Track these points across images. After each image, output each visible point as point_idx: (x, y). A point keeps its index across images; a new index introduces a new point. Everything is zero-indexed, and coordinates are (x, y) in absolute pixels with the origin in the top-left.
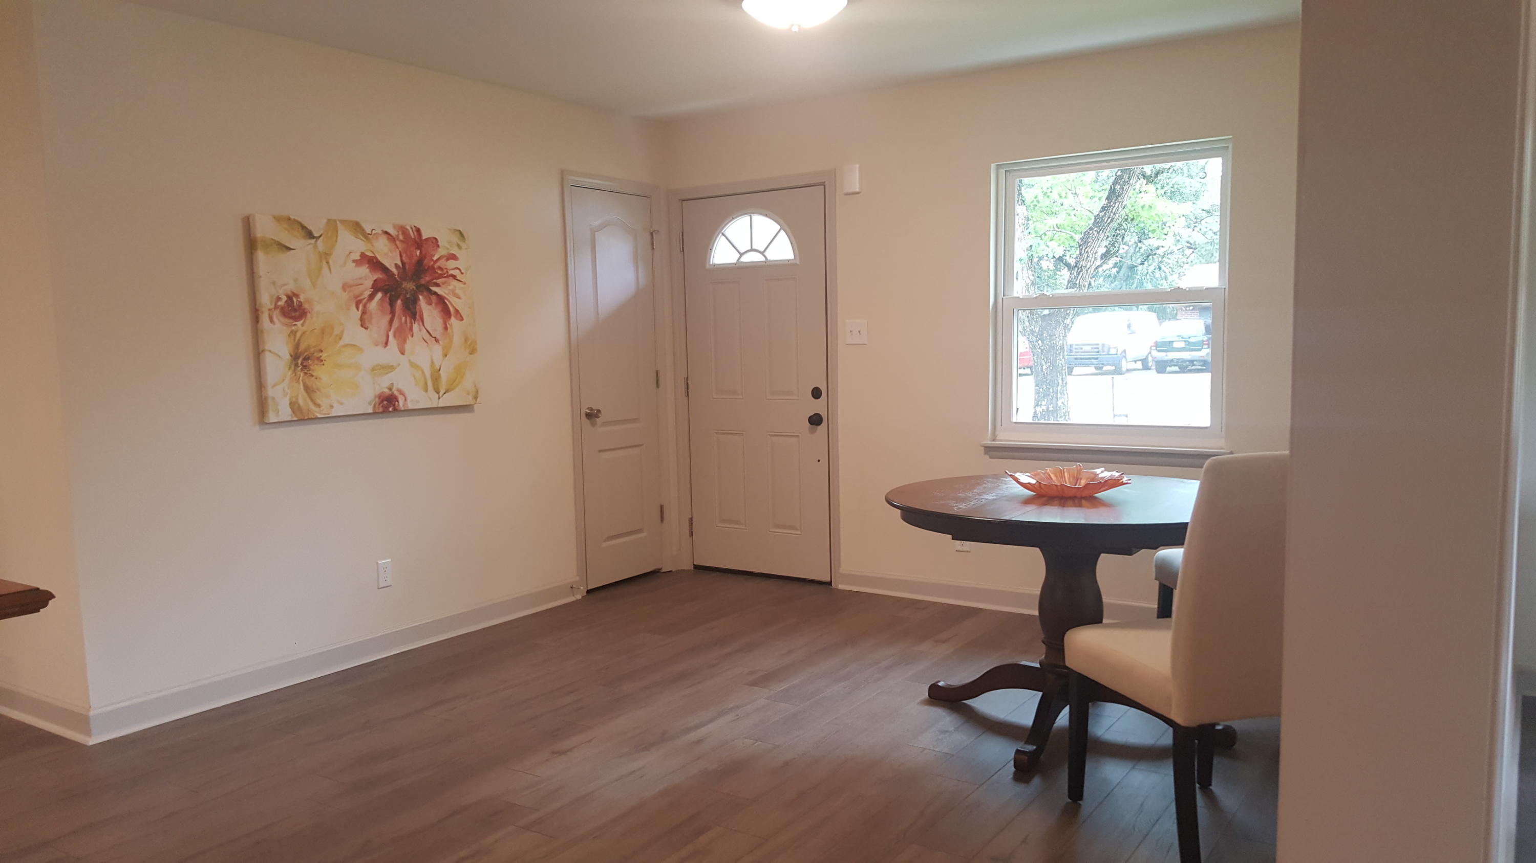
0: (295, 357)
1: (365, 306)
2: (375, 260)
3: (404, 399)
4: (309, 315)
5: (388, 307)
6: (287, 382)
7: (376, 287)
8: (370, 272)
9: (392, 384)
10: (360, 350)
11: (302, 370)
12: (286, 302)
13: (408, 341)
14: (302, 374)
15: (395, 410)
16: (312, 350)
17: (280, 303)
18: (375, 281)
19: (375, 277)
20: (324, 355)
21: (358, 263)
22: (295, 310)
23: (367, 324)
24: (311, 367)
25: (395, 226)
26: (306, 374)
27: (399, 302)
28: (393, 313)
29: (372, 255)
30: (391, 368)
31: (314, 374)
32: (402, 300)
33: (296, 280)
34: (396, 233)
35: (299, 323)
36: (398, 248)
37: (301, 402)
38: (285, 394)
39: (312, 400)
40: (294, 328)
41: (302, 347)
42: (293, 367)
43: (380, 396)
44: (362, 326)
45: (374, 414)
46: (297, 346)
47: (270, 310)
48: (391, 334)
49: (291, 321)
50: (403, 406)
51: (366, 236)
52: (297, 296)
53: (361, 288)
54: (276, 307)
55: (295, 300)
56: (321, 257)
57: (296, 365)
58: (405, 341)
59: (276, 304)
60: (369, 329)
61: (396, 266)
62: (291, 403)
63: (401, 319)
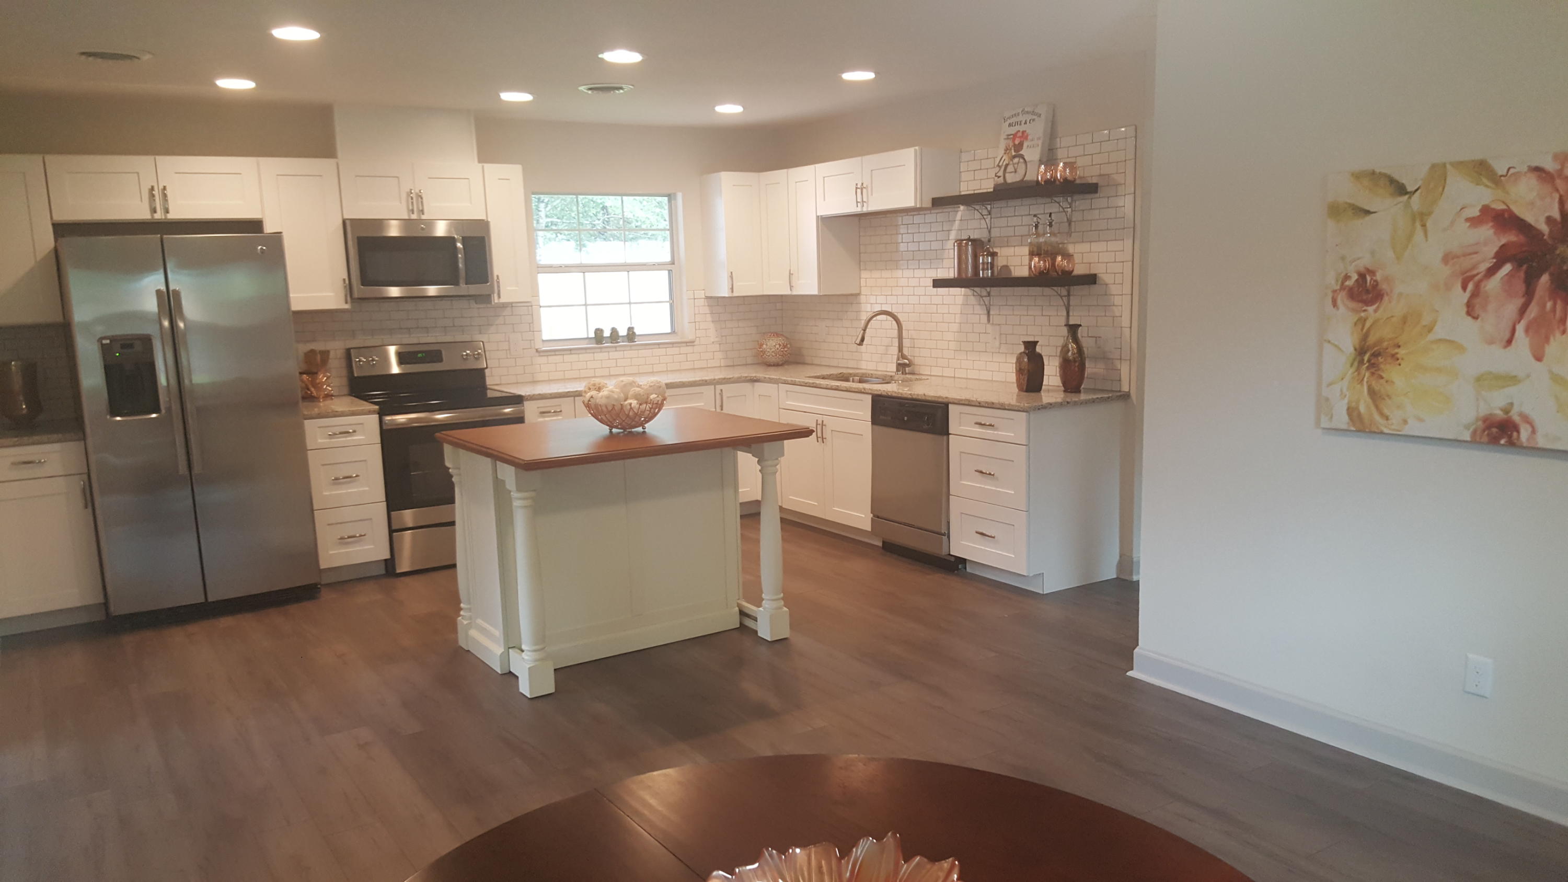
0: (1361, 351)
1: (1477, 286)
2: (1506, 216)
3: (1530, 429)
4: (1386, 298)
5: (1520, 287)
6: (1345, 383)
7: (1501, 258)
8: (1495, 233)
9: (1512, 404)
10: (1460, 348)
11: (1368, 368)
12: (1357, 280)
13: (1552, 339)
14: (1367, 374)
15: (1512, 444)
16: (1385, 344)
17: (1349, 283)
18: (1503, 246)
19: (1503, 241)
20: (1401, 352)
21: (1474, 222)
22: (1368, 292)
23: (1477, 309)
24: (1382, 366)
25: (1556, 157)
26: (1373, 374)
27: (1545, 278)
28: (1529, 294)
29: (1502, 207)
30: (1511, 380)
31: (1384, 375)
32: (1551, 275)
33: (1373, 253)
34: (1558, 167)
35: (1371, 309)
36: (1557, 190)
37: (1362, 409)
38: (1343, 396)
39: (1377, 407)
40: (1363, 314)
41: (1372, 339)
42: (1356, 364)
43: (1485, 419)
44: (1469, 313)
45: (1474, 442)
46: (1365, 337)
47: (1334, 291)
48: (1520, 328)
49: (1360, 305)
50: (1528, 440)
51: (1496, 180)
52: (1372, 273)
53: (1476, 258)
54: (1343, 287)
55: (1368, 278)
56: (1414, 221)
57: (1361, 362)
58: (1547, 340)
59: (1343, 283)
60: (1479, 320)
61: (1549, 220)
62: (1348, 409)
63: (1544, 306)
